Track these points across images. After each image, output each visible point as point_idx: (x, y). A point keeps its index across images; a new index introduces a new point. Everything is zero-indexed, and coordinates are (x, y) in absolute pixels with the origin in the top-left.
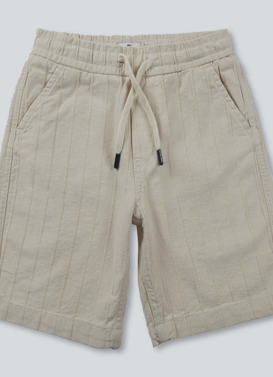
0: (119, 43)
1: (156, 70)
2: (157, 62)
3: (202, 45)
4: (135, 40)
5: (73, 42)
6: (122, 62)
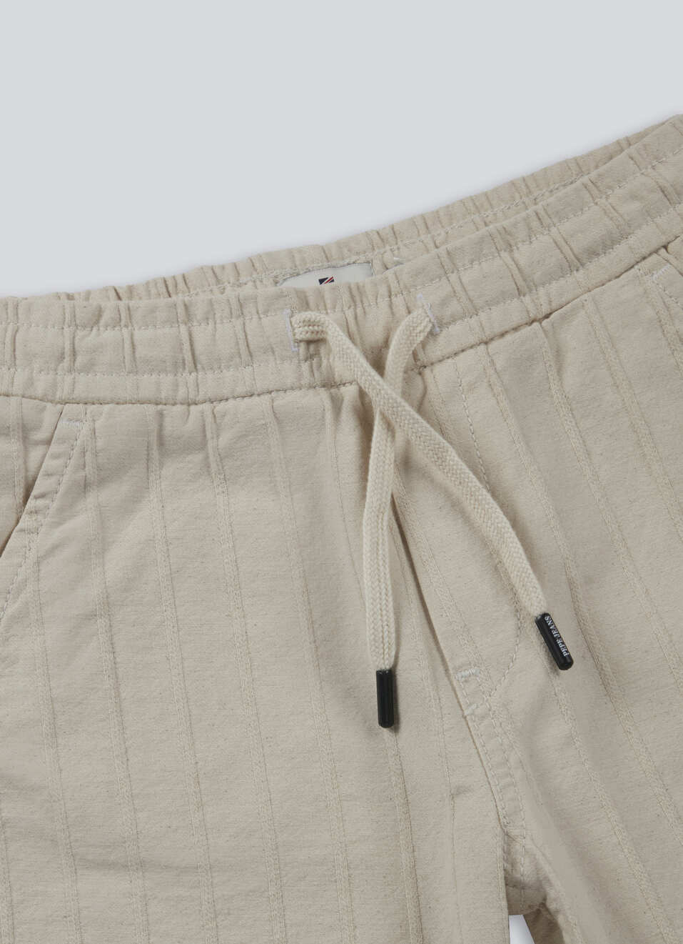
0: (285, 280)
1: (456, 334)
2: (454, 307)
4: (343, 259)
5: (102, 322)
6: (315, 343)
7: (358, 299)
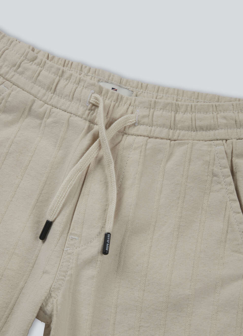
0: (102, 82)
1: (141, 129)
2: (146, 120)
3: (218, 113)
4: (125, 86)
5: (36, 61)
6: (95, 106)
7: (119, 100)
